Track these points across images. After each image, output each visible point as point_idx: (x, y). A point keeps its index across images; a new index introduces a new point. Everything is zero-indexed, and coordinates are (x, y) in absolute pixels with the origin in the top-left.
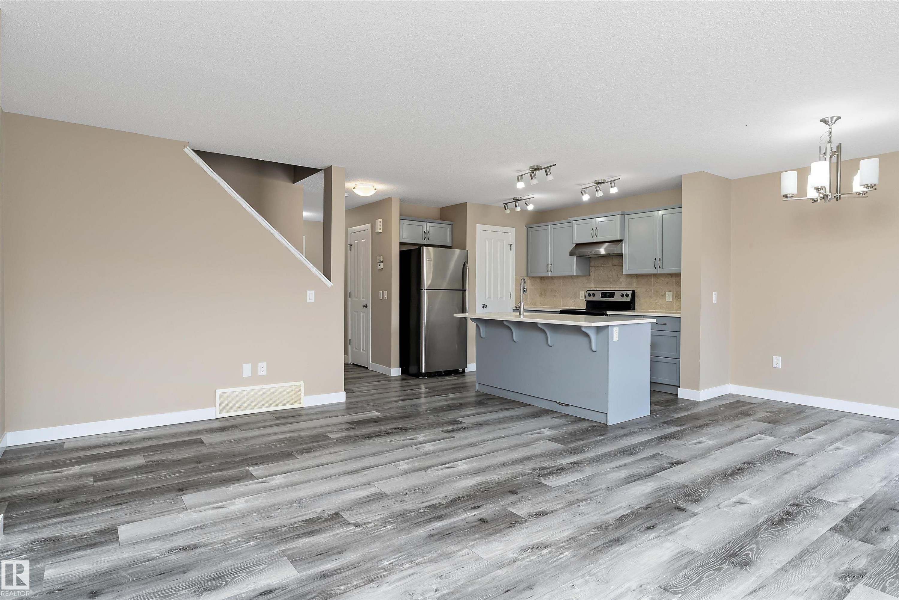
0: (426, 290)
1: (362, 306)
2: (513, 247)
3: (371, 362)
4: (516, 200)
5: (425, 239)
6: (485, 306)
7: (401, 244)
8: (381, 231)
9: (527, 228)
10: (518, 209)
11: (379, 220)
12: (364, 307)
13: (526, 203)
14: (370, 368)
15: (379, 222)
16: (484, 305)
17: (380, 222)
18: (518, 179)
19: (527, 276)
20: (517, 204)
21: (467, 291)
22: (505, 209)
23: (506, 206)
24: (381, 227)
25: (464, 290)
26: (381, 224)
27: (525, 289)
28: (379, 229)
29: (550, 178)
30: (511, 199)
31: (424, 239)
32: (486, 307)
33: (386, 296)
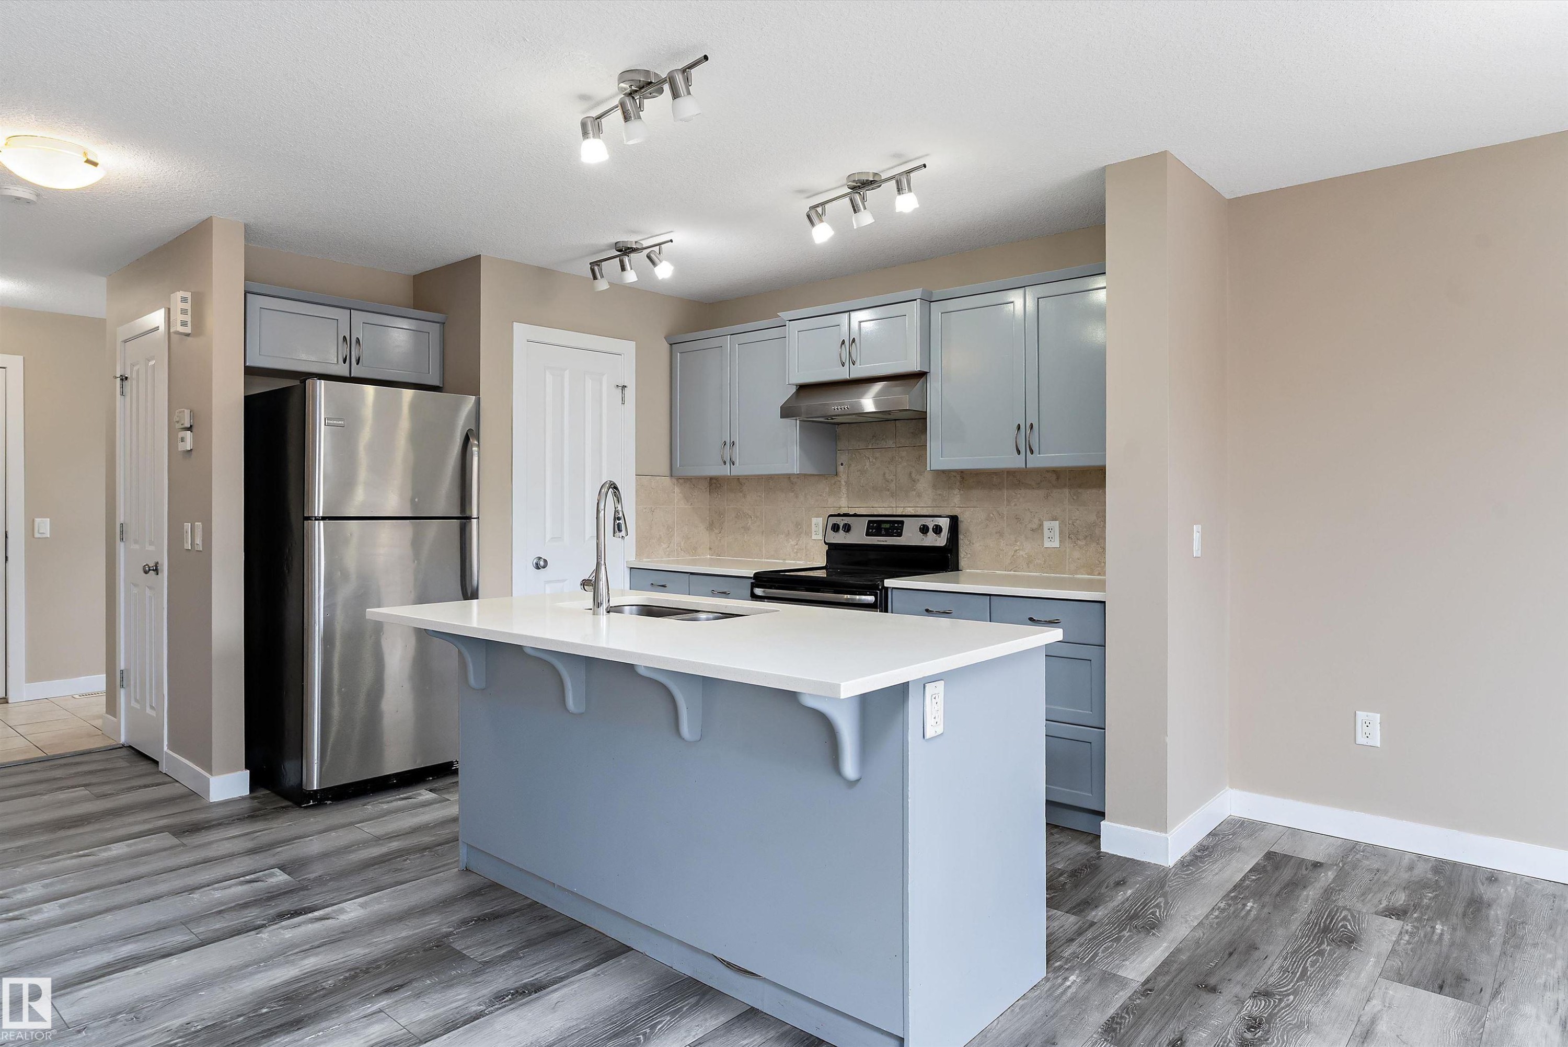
0: (323, 518)
1: (142, 568)
2: (631, 393)
3: (165, 748)
4: (625, 250)
5: (345, 362)
6: (542, 563)
7: (251, 372)
8: (188, 330)
9: (671, 345)
10: (631, 277)
11: (180, 294)
12: (146, 572)
13: (649, 257)
14: (163, 767)
15: (179, 299)
16: (540, 558)
17: (184, 300)
18: (584, 125)
19: (672, 476)
20: (626, 259)
21: (474, 521)
22: (595, 278)
23: (596, 268)
24: (188, 318)
25: (465, 519)
26: (188, 306)
27: (619, 519)
28: (179, 323)
29: (687, 105)
30: (610, 247)
31: (341, 361)
32: (544, 567)
33: (198, 541)
